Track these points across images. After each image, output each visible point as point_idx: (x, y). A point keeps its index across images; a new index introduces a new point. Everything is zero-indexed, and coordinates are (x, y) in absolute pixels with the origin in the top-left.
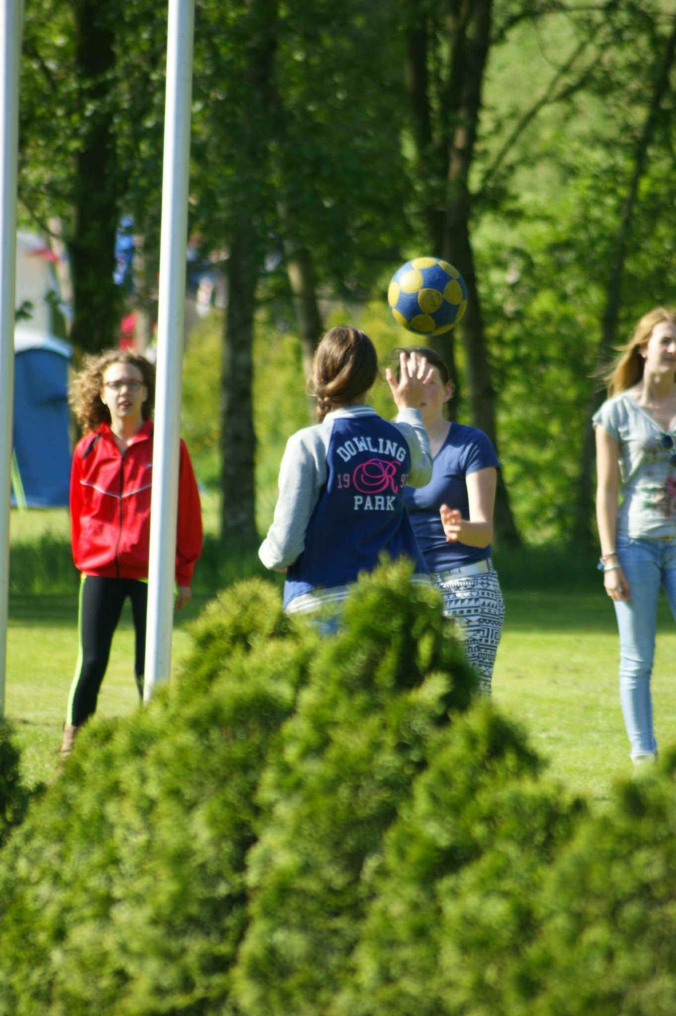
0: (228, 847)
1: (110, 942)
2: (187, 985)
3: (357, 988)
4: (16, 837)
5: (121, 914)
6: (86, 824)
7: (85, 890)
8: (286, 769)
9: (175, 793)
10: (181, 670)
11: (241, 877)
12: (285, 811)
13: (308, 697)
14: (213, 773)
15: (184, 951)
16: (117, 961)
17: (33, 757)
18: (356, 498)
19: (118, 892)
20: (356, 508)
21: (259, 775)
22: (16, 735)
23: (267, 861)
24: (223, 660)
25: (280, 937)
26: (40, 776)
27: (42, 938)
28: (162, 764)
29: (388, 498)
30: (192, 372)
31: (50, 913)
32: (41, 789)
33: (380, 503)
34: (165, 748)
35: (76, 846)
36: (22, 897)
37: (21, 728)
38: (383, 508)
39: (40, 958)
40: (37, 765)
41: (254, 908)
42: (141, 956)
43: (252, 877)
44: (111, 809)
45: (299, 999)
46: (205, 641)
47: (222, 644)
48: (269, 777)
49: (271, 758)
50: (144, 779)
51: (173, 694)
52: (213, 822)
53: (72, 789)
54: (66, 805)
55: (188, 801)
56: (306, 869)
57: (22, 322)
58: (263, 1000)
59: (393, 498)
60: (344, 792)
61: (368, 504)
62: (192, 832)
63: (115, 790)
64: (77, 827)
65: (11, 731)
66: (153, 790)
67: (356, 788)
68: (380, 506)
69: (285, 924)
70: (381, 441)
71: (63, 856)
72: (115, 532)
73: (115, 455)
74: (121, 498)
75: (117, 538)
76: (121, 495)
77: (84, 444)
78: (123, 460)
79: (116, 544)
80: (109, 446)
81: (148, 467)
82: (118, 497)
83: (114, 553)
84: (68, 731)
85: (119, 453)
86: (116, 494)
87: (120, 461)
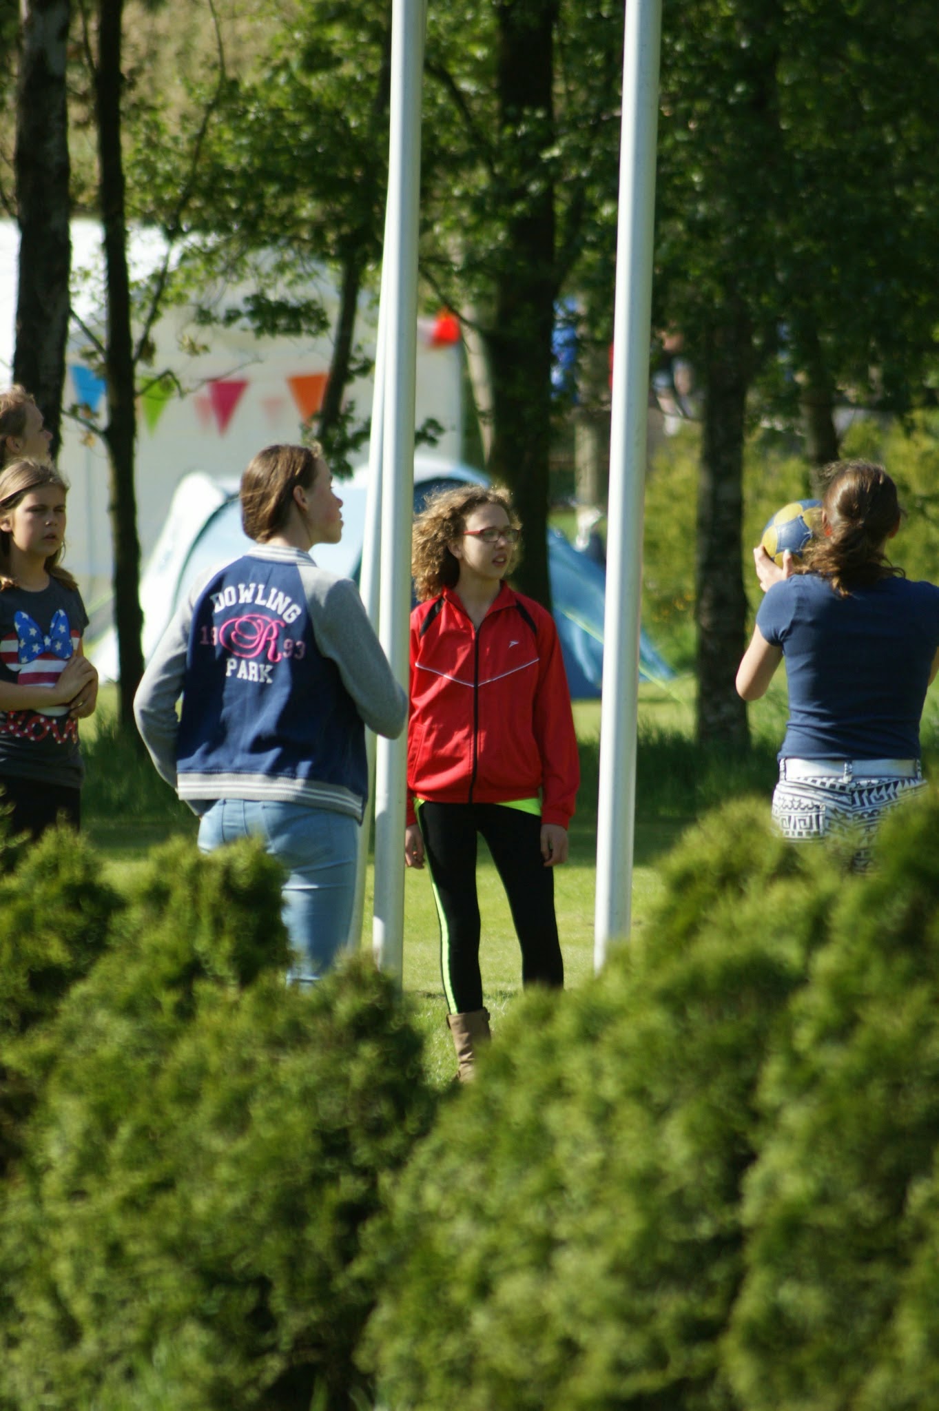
0: (713, 1170)
1: (553, 1299)
2: (658, 1358)
3: (897, 1365)
4: (422, 1155)
5: (568, 1261)
6: (519, 1136)
7: (516, 1227)
8: (796, 1059)
9: (639, 1094)
10: (647, 923)
11: (732, 1212)
12: (797, 1117)
13: (826, 961)
14: (692, 1065)
15: (653, 1313)
16: (563, 1325)
17: (442, 1043)
18: (228, 660)
19: (563, 1229)
20: (228, 674)
21: (758, 1068)
22: (419, 1013)
23: (771, 1188)
24: (705, 910)
25: (788, 1294)
26: (453, 1070)
27: (459, 1294)
28: (622, 1053)
29: (262, 666)
30: (657, 510)
31: (469, 1261)
32: (455, 1089)
33: (254, 672)
34: (626, 1032)
35: (504, 1167)
36: (429, 1239)
37: (425, 1003)
39: (457, 1321)
40: (448, 1055)
41: (752, 1253)
42: (593, 1321)
43: (750, 1211)
44: (555, 1116)
45: (815, 1378)
46: (682, 883)
47: (705, 887)
48: (773, 1070)
49: (775, 1043)
50: (597, 1073)
51: (638, 958)
52: (693, 1132)
53: (498, 1088)
54: (491, 1110)
55: (658, 1105)
56: (823, 1198)
57: (424, 446)
58: (765, 1380)
59: (269, 668)
60: (877, 1092)
61: (242, 672)
62: (663, 1150)
63: (557, 1090)
64: (505, 1142)
65: (412, 1009)
66: (610, 1088)
67: (896, 1088)
69: (796, 1275)
70: (274, 591)
71: (486, 1181)
72: (467, 737)
73: (467, 627)
74: (476, 688)
75: (472, 746)
76: (476, 683)
77: (421, 612)
78: (477, 635)
79: (472, 752)
80: (457, 616)
81: (511, 645)
82: (473, 686)
83: (469, 767)
84: (457, 1023)
85: (472, 626)
86: (469, 681)
87: (473, 636)
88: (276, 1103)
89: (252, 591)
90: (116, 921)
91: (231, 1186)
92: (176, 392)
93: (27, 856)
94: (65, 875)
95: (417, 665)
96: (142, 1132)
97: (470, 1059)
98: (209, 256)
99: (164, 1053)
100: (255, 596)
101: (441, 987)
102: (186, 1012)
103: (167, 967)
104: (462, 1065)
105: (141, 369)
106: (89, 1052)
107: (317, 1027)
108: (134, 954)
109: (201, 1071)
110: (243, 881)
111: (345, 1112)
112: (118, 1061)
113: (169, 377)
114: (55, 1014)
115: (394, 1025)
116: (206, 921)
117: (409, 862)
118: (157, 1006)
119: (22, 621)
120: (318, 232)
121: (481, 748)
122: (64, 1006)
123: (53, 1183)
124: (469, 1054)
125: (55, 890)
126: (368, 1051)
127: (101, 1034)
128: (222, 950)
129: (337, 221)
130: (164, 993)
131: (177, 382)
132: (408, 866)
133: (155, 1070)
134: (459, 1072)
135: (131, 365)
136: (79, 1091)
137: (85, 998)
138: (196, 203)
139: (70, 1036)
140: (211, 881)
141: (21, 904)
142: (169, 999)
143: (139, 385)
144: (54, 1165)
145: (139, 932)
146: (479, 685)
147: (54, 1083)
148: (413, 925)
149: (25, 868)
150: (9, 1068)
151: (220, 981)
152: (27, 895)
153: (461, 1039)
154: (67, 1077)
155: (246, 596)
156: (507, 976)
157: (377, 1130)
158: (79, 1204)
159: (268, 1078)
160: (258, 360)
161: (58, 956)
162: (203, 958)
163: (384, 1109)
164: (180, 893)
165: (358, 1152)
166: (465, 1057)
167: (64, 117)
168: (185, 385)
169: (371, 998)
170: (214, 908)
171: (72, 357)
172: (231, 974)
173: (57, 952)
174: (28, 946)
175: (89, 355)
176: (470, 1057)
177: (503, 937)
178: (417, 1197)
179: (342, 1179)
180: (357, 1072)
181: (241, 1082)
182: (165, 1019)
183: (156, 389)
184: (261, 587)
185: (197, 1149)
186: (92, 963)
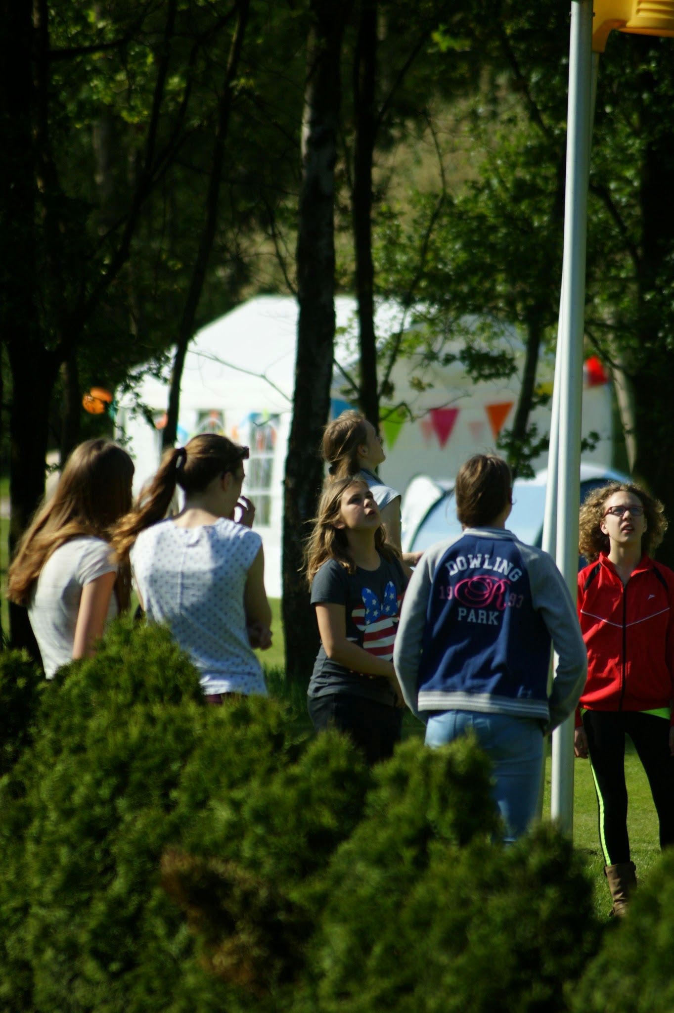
6: (663, 956)
18: (460, 609)
20: (460, 619)
29: (491, 613)
33: (482, 617)
35: (652, 978)
37: (590, 858)
38: (485, 622)
53: (646, 921)
59: (496, 614)
61: (472, 617)
64: (653, 960)
65: (582, 862)
68: (482, 620)
70: (499, 559)
71: (638, 989)
72: (617, 665)
73: (618, 585)
74: (624, 628)
75: (622, 670)
76: (624, 625)
77: (585, 573)
78: (624, 590)
79: (622, 675)
80: (610, 575)
81: (649, 598)
82: (622, 627)
83: (620, 685)
84: (611, 872)
85: (621, 583)
86: (619, 624)
87: (622, 591)
88: (485, 930)
89: (479, 559)
90: (371, 797)
91: (453, 990)
92: (409, 418)
93: (306, 751)
94: (333, 764)
95: (581, 611)
96: (390, 950)
97: (622, 898)
98: (432, 321)
99: (405, 893)
100: (482, 563)
101: (600, 846)
102: (422, 862)
103: (407, 830)
104: (616, 903)
105: (383, 402)
106: (352, 892)
107: (515, 875)
108: (384, 823)
109: (433, 906)
110: (461, 769)
111: (535, 936)
112: (372, 899)
113: (404, 407)
114: (327, 864)
115: (571, 873)
116: (435, 797)
117: (577, 753)
118: (400, 858)
119: (367, 596)
120: (511, 302)
121: (628, 671)
122: (334, 859)
123: (326, 987)
124: (620, 895)
125: (326, 775)
126: (552, 893)
127: (360, 879)
128: (447, 819)
129: (523, 295)
130: (405, 850)
131: (409, 411)
132: (577, 757)
133: (398, 906)
134: (614, 908)
135: (377, 399)
136: (344, 920)
137: (348, 853)
138: (423, 284)
139: (338, 880)
140: (438, 769)
141: (302, 785)
142: (409, 854)
143: (382, 413)
144: (327, 974)
145: (386, 805)
146: (627, 626)
147: (326, 915)
148: (579, 801)
149: (306, 759)
150: (294, 903)
151: (446, 841)
152: (306, 779)
153: (614, 883)
154: (335, 910)
155: (475, 563)
156: (647, 839)
157: (560, 950)
158: (344, 1002)
159: (480, 912)
160: (467, 395)
161: (329, 822)
162: (433, 825)
163: (564, 934)
164: (416, 778)
165: (546, 966)
166: (618, 896)
167: (331, 223)
168: (416, 412)
169: (554, 853)
170: (441, 788)
171: (336, 393)
172: (453, 836)
173: (327, 819)
174: (308, 815)
175: (347, 392)
176: (621, 896)
177: (644, 810)
178: (588, 1000)
179: (534, 986)
180: (545, 908)
181: (461, 914)
182: (406, 867)
183: (394, 416)
184: (487, 556)
185: (429, 963)
186: (353, 828)
